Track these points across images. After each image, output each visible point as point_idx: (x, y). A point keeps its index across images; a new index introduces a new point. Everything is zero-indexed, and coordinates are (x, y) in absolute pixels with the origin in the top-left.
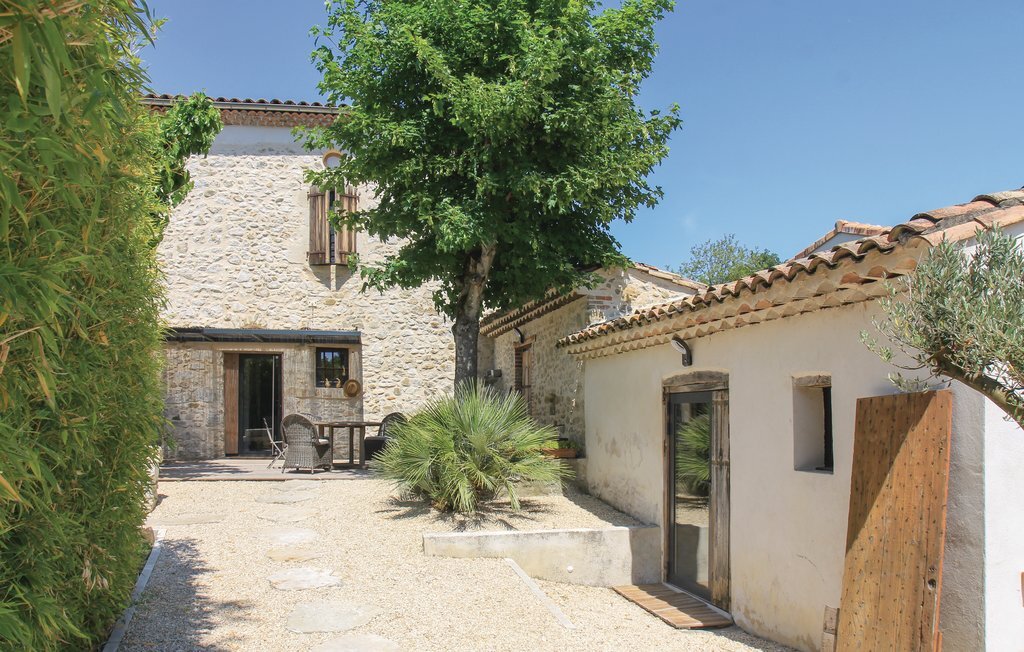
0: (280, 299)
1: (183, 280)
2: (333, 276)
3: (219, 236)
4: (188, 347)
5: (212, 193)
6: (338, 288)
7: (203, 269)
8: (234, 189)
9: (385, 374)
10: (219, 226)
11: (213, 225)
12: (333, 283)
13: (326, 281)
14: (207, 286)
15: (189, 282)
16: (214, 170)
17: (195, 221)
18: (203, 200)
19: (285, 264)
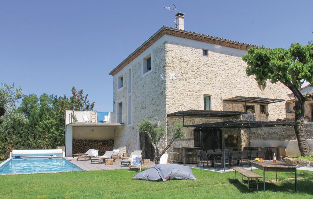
0: (253, 92)
1: (235, 87)
2: (262, 88)
3: (241, 76)
4: (237, 103)
5: (239, 66)
6: (263, 90)
7: (239, 84)
8: (243, 65)
9: (272, 111)
10: (241, 74)
11: (239, 74)
12: (262, 89)
13: (260, 89)
14: (240, 88)
15: (236, 87)
16: (239, 60)
17: (236, 72)
18: (238, 67)
19: (253, 84)
